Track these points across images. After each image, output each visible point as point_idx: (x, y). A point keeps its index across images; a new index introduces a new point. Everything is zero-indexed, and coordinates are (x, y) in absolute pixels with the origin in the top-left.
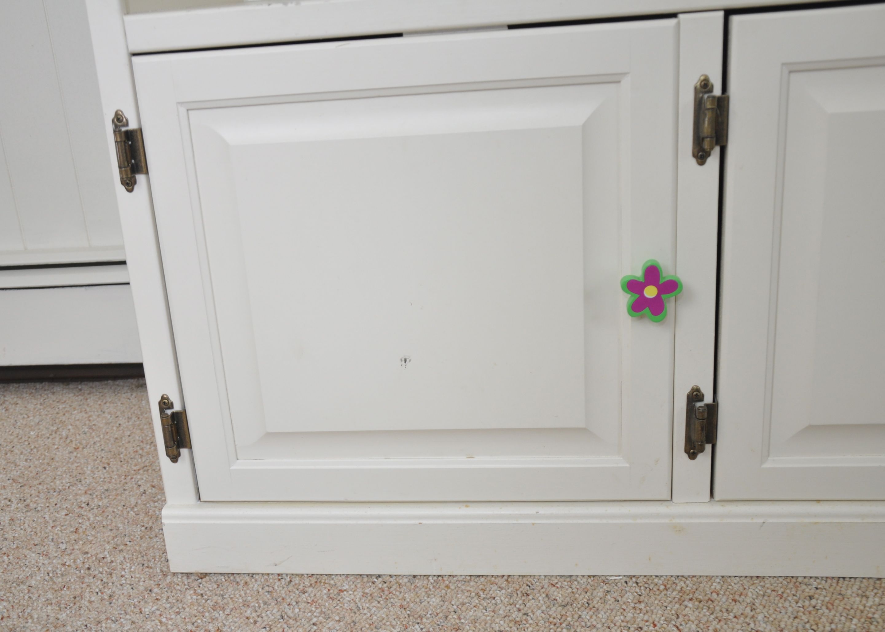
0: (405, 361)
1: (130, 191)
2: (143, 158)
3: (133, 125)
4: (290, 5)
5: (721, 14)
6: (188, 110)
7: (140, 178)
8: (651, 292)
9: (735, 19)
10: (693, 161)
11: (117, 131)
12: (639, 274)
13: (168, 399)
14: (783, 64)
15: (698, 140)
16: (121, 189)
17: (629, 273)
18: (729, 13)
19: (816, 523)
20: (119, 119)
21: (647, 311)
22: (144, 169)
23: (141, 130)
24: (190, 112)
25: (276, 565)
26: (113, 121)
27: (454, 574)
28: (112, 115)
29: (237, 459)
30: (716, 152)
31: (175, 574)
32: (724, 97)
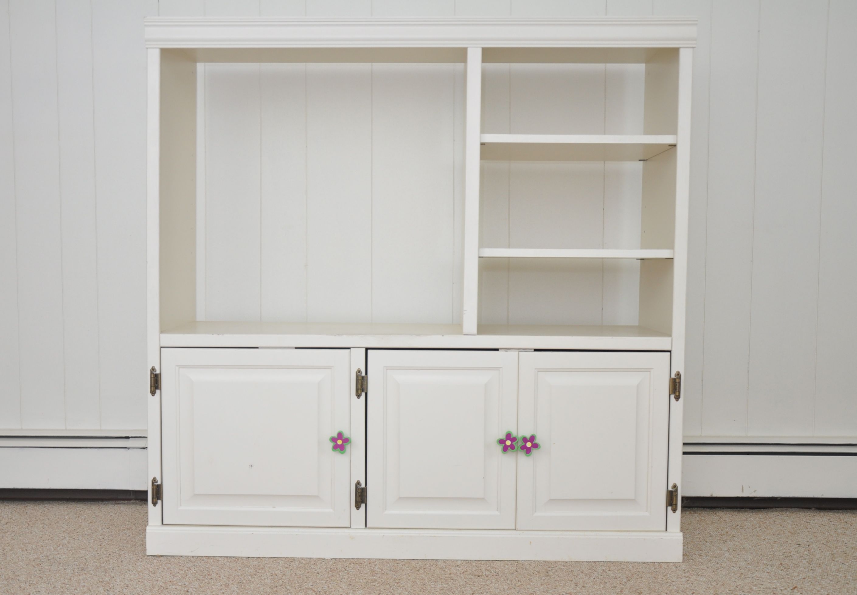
0: (251, 466)
1: (153, 395)
2: (160, 384)
3: (158, 372)
4: (220, 335)
5: (364, 349)
6: (179, 368)
7: (158, 391)
8: (340, 442)
9: (369, 351)
10: (356, 397)
11: (152, 373)
12: (335, 435)
13: (156, 479)
14: (384, 367)
15: (357, 390)
16: (150, 395)
17: (331, 436)
18: (367, 349)
19: (403, 536)
20: (153, 369)
21: (339, 449)
22: (160, 388)
23: (160, 374)
24: (180, 369)
25: (192, 552)
26: (151, 370)
27: (265, 556)
28: (151, 368)
29: (181, 506)
30: (363, 394)
31: (148, 556)
32: (366, 376)
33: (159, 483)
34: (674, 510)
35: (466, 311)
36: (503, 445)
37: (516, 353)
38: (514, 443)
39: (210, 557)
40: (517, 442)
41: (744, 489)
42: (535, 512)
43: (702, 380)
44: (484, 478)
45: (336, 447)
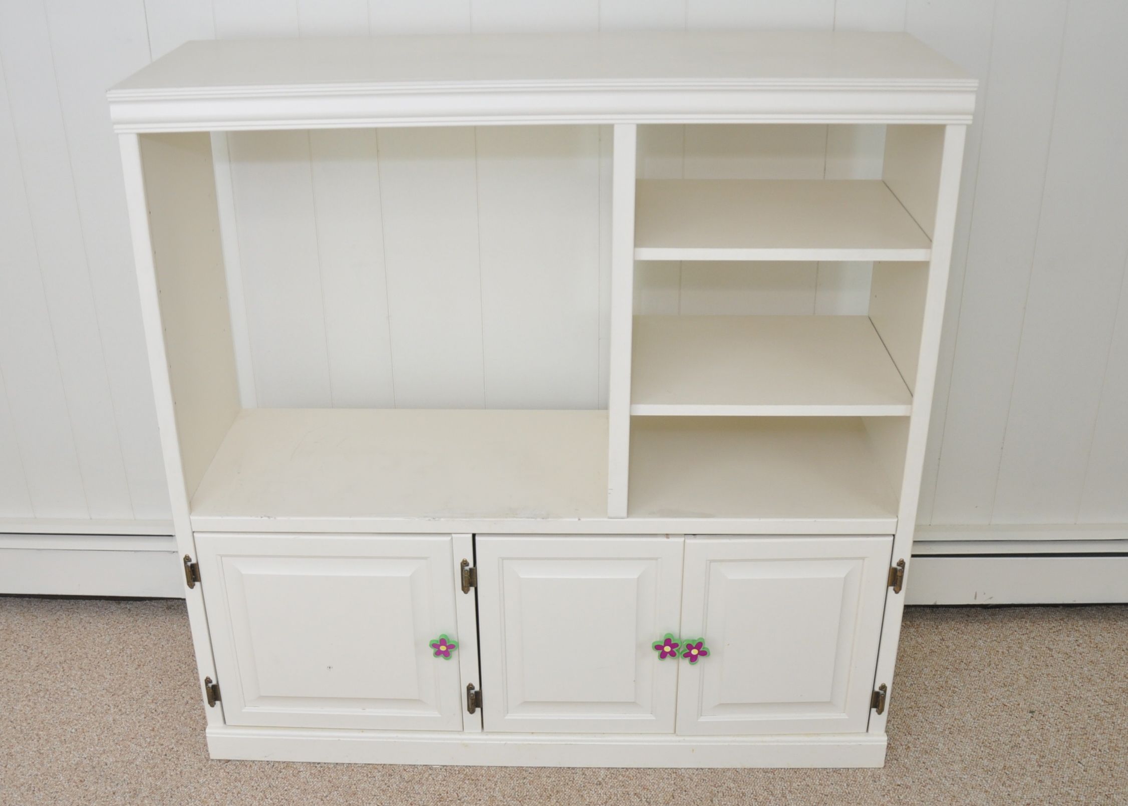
1: (192, 588)
2: (198, 575)
3: (194, 562)
5: (471, 536)
7: (197, 584)
9: (477, 538)
10: (462, 593)
11: (186, 564)
12: (437, 642)
13: (210, 679)
14: (500, 557)
15: (463, 584)
17: (432, 642)
18: (474, 535)
20: (187, 558)
21: (442, 656)
22: (199, 580)
23: (197, 564)
24: (223, 558)
29: (245, 708)
30: (472, 589)
31: (212, 760)
32: (475, 568)
33: (214, 682)
34: (880, 712)
35: (611, 489)
36: (661, 651)
37: (681, 540)
38: (675, 650)
39: (290, 762)
40: (679, 648)
41: (977, 596)
42: (701, 716)
43: (939, 459)
44: (634, 681)
45: (438, 653)
